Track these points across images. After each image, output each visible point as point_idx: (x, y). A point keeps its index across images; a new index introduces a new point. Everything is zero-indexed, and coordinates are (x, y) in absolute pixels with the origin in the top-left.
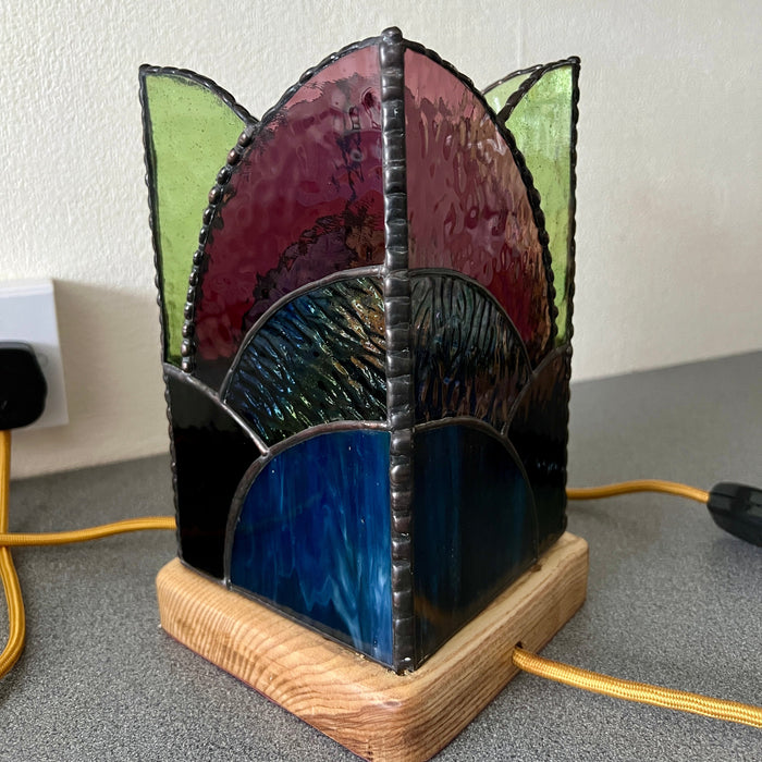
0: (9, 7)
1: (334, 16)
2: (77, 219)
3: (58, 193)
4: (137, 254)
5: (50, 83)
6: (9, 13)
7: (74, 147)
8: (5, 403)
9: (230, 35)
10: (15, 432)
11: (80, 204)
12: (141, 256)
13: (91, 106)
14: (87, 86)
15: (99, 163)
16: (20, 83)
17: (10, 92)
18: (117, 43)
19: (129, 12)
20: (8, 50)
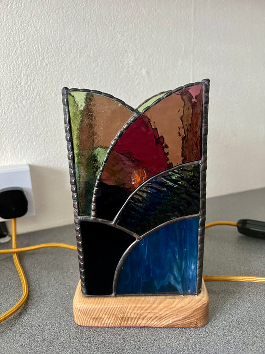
0: (11, 68)
1: (126, 69)
2: (37, 143)
3: (30, 134)
4: (58, 155)
5: (26, 94)
6: (12, 70)
7: (35, 117)
8: (14, 209)
9: (89, 76)
10: (18, 219)
11: (38, 138)
12: (59, 156)
13: (41, 103)
14: (40, 96)
15: (44, 123)
16: (16, 95)
17: (12, 98)
18: (50, 79)
19: (54, 69)
20: (11, 83)
